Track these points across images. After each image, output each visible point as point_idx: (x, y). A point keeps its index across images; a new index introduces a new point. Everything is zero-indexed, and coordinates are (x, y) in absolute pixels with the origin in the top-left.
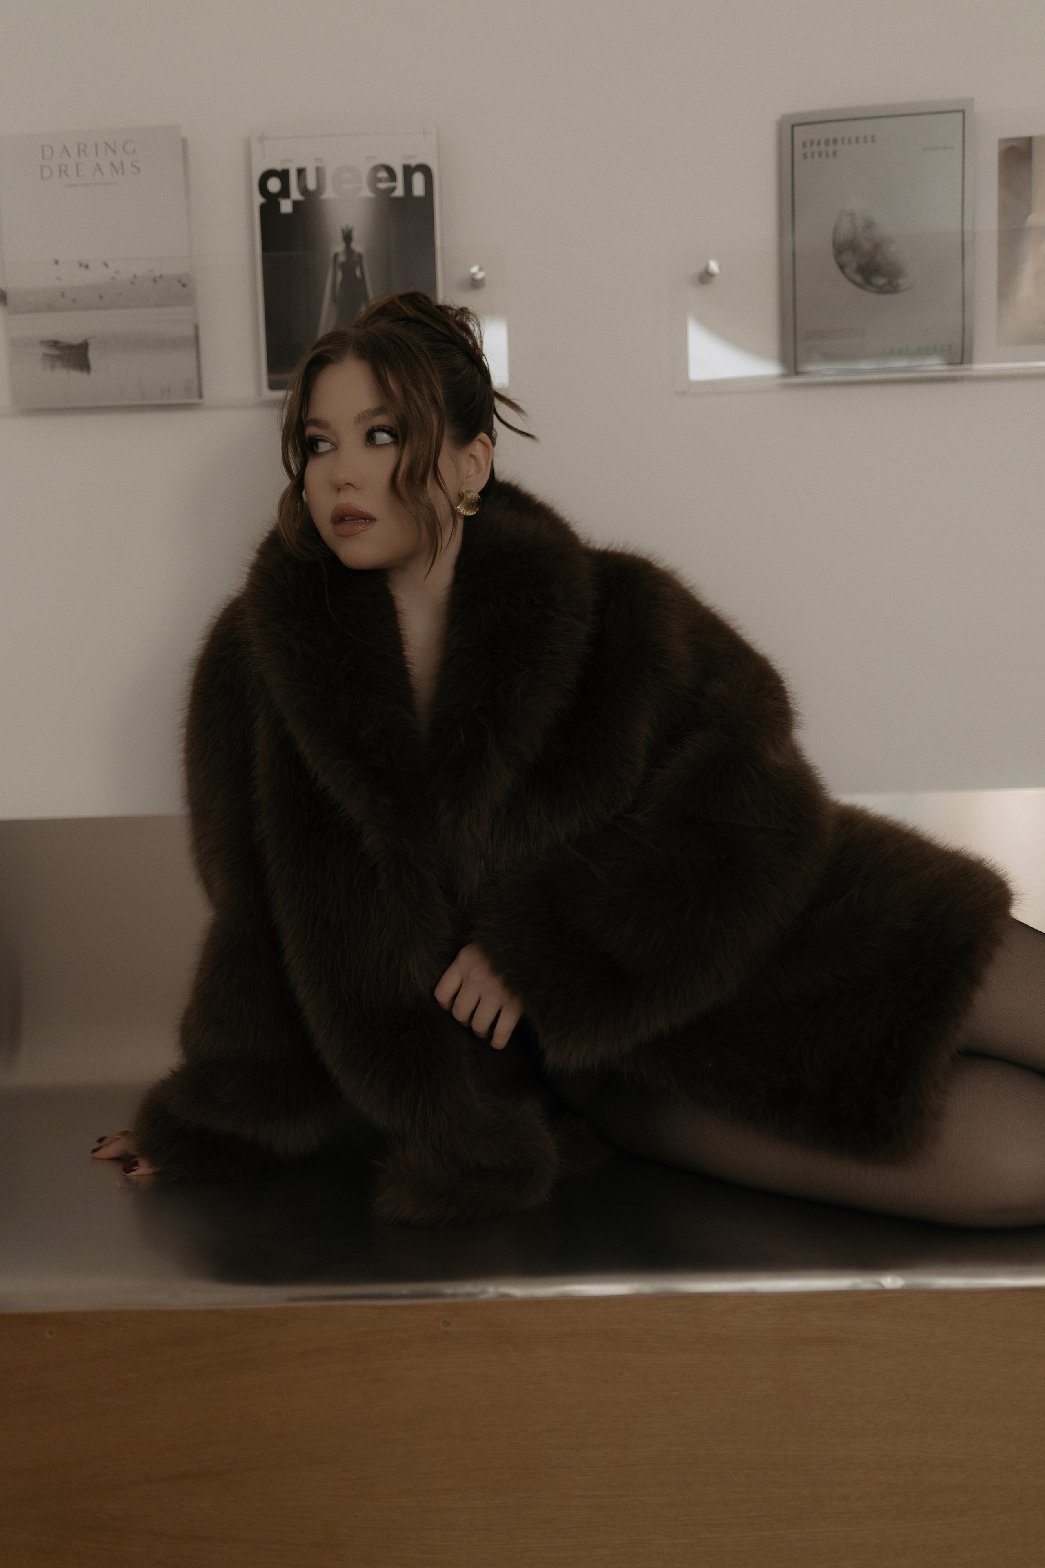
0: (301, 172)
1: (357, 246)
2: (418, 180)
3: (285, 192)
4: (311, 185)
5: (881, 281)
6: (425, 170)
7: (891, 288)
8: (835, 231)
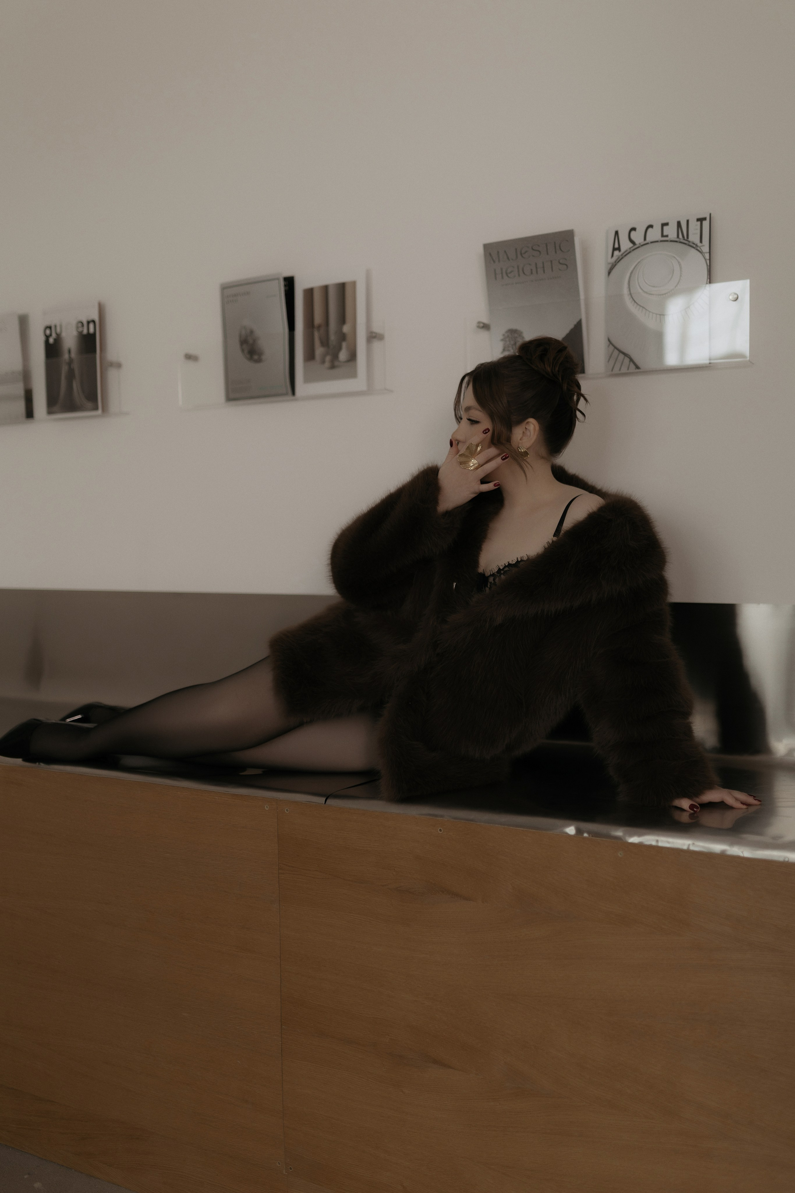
0: (56, 326)
1: (73, 355)
2: (91, 326)
3: (51, 335)
4: (58, 330)
5: (256, 357)
6: (94, 322)
7: (259, 361)
8: (240, 336)
